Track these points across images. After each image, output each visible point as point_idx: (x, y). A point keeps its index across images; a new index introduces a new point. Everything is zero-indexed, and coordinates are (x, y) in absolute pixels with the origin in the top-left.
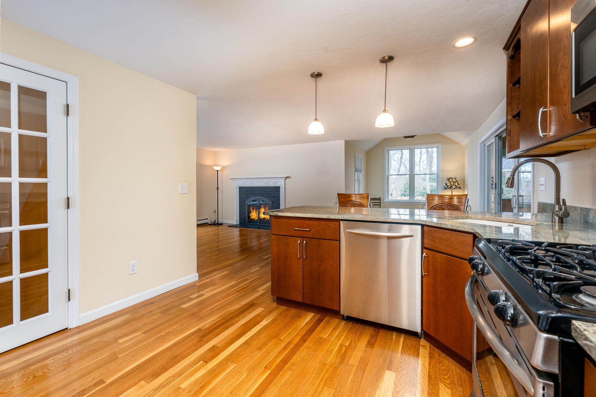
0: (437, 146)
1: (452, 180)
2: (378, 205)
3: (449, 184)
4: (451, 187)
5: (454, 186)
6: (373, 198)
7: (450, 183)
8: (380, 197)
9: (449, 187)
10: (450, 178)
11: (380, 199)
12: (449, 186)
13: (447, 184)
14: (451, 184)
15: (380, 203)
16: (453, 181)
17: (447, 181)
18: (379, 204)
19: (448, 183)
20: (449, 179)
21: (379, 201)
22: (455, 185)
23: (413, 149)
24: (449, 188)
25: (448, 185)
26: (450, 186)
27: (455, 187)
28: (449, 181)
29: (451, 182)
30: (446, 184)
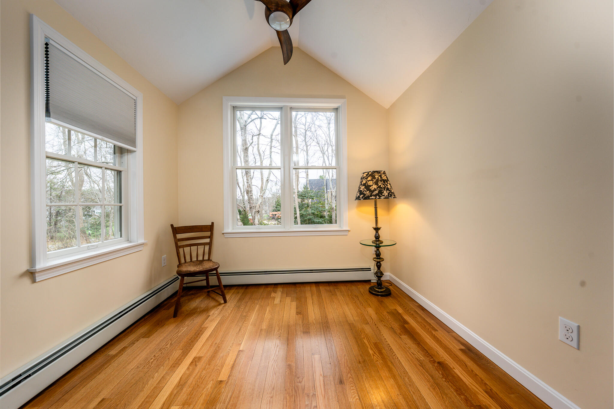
0: (335, 105)
1: (380, 176)
2: (201, 244)
3: (375, 187)
4: (380, 193)
5: (385, 192)
7: (376, 183)
8: (213, 223)
9: (375, 193)
10: (375, 172)
12: (375, 190)
13: (370, 186)
14: (380, 187)
15: (211, 237)
16: (381, 178)
17: (369, 178)
19: (370, 183)
20: (372, 174)
21: (207, 234)
22: (388, 189)
23: (289, 109)
24: (375, 196)
25: (372, 188)
26: (377, 192)
27: (389, 194)
28: (374, 177)
29: (378, 180)
30: (368, 187)
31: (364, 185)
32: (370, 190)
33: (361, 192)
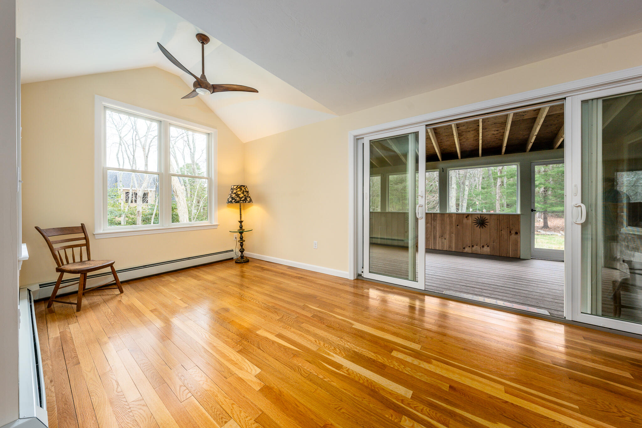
2: (80, 246)
3: (242, 195)
4: (246, 199)
5: (248, 199)
6: (61, 228)
7: (243, 193)
8: (83, 225)
9: (243, 199)
10: (242, 186)
11: (83, 228)
12: (243, 197)
13: (239, 195)
14: (245, 195)
15: (86, 238)
16: (245, 190)
17: (238, 190)
18: (84, 242)
19: (239, 193)
20: (240, 187)
21: (82, 235)
22: (249, 197)
23: (168, 124)
24: (243, 201)
27: (250, 201)
28: (241, 189)
29: (243, 191)
30: (238, 195)
31: (235, 193)
32: (239, 197)
33: (233, 198)
